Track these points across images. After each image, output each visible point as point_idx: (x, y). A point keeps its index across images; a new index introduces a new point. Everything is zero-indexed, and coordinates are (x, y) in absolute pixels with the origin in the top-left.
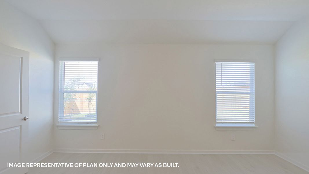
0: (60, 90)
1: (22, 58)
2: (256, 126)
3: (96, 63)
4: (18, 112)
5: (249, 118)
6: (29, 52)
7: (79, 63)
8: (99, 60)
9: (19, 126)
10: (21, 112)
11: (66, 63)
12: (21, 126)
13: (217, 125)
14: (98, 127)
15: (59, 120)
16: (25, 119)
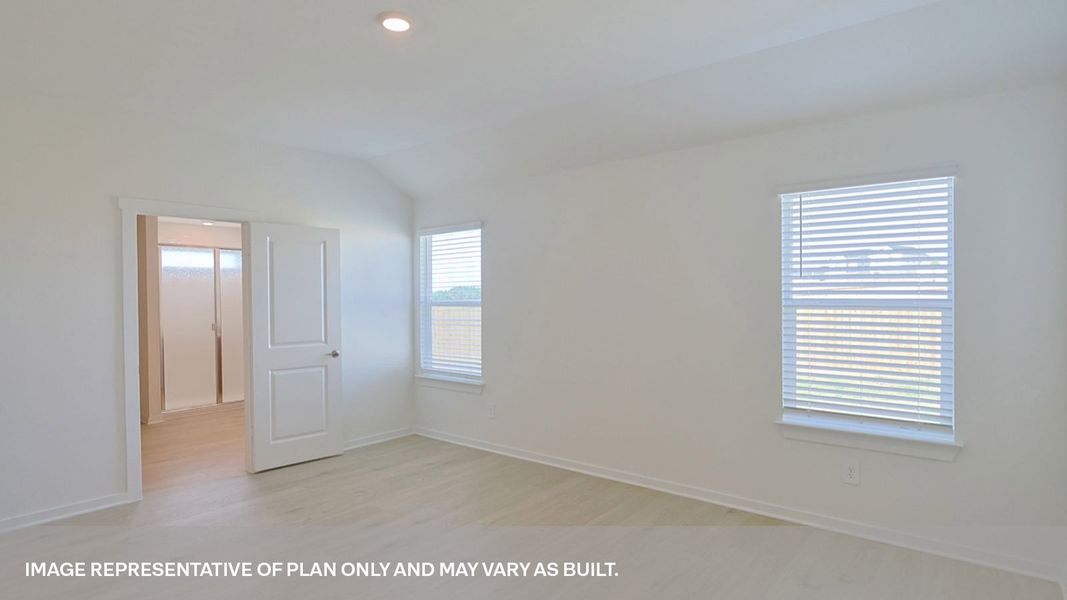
0: (422, 300)
1: (325, 243)
2: (958, 445)
3: (478, 232)
4: (321, 342)
5: (938, 406)
6: (338, 231)
7: (450, 237)
8: (482, 225)
9: (322, 366)
10: (326, 342)
11: (436, 237)
12: (326, 366)
13: (787, 419)
14: (483, 386)
15: (423, 366)
16: (335, 355)
